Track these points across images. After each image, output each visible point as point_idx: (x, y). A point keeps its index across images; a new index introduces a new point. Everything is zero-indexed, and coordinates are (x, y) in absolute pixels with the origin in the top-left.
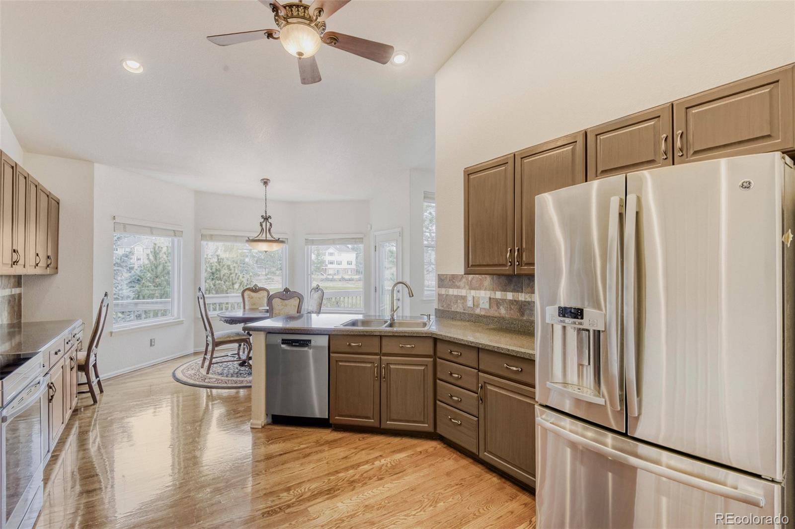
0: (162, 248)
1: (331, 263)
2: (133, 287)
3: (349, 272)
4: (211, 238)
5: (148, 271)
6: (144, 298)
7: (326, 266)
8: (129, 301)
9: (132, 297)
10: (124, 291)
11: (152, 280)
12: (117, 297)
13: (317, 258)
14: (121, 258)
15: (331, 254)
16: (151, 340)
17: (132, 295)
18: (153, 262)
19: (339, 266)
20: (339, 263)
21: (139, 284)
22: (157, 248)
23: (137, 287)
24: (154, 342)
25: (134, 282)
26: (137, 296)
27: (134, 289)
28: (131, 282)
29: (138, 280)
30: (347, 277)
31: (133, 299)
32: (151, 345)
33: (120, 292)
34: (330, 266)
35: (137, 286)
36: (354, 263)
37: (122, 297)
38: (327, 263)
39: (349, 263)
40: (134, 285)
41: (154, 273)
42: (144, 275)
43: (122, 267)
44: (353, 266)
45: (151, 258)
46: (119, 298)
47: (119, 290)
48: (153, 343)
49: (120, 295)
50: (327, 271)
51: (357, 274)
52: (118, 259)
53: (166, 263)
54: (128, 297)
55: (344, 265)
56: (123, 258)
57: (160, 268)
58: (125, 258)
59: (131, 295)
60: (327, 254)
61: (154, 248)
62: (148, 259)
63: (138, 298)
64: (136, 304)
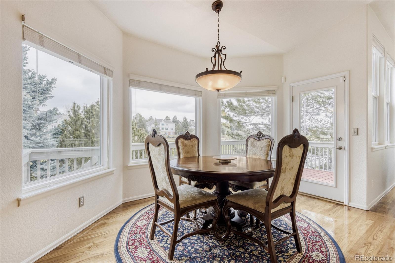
0: (80, 107)
1: (163, 129)
2: (57, 138)
3: (172, 134)
4: (139, 84)
5: (69, 124)
6: (66, 147)
7: (160, 130)
8: (53, 149)
9: (56, 146)
10: (49, 140)
11: (72, 132)
12: (42, 145)
13: (155, 127)
14: (47, 114)
15: (163, 125)
16: (79, 199)
17: (56, 143)
18: (73, 118)
19: (167, 131)
20: (167, 129)
21: (62, 135)
22: (76, 107)
23: (60, 138)
24: (84, 201)
25: (57, 134)
26: (60, 145)
27: (57, 139)
28: (55, 134)
29: (61, 132)
30: (171, 136)
31: (57, 147)
32: (79, 206)
33: (45, 141)
34: (162, 130)
35: (60, 136)
36: (174, 129)
37: (47, 146)
38: (160, 129)
39: (172, 129)
40: (58, 136)
41: (74, 127)
42: (65, 128)
43: (47, 121)
44: (174, 131)
45: (71, 114)
46: (44, 146)
47: (44, 139)
48: (82, 203)
49: (45, 144)
50: (160, 133)
51: (176, 135)
52: (44, 114)
53: (84, 119)
54: (53, 145)
55: (169, 130)
56: (48, 113)
57: (79, 123)
58: (50, 114)
59: (54, 144)
60: (160, 124)
61: (74, 107)
62: (69, 115)
63: (61, 146)
64: (60, 152)
